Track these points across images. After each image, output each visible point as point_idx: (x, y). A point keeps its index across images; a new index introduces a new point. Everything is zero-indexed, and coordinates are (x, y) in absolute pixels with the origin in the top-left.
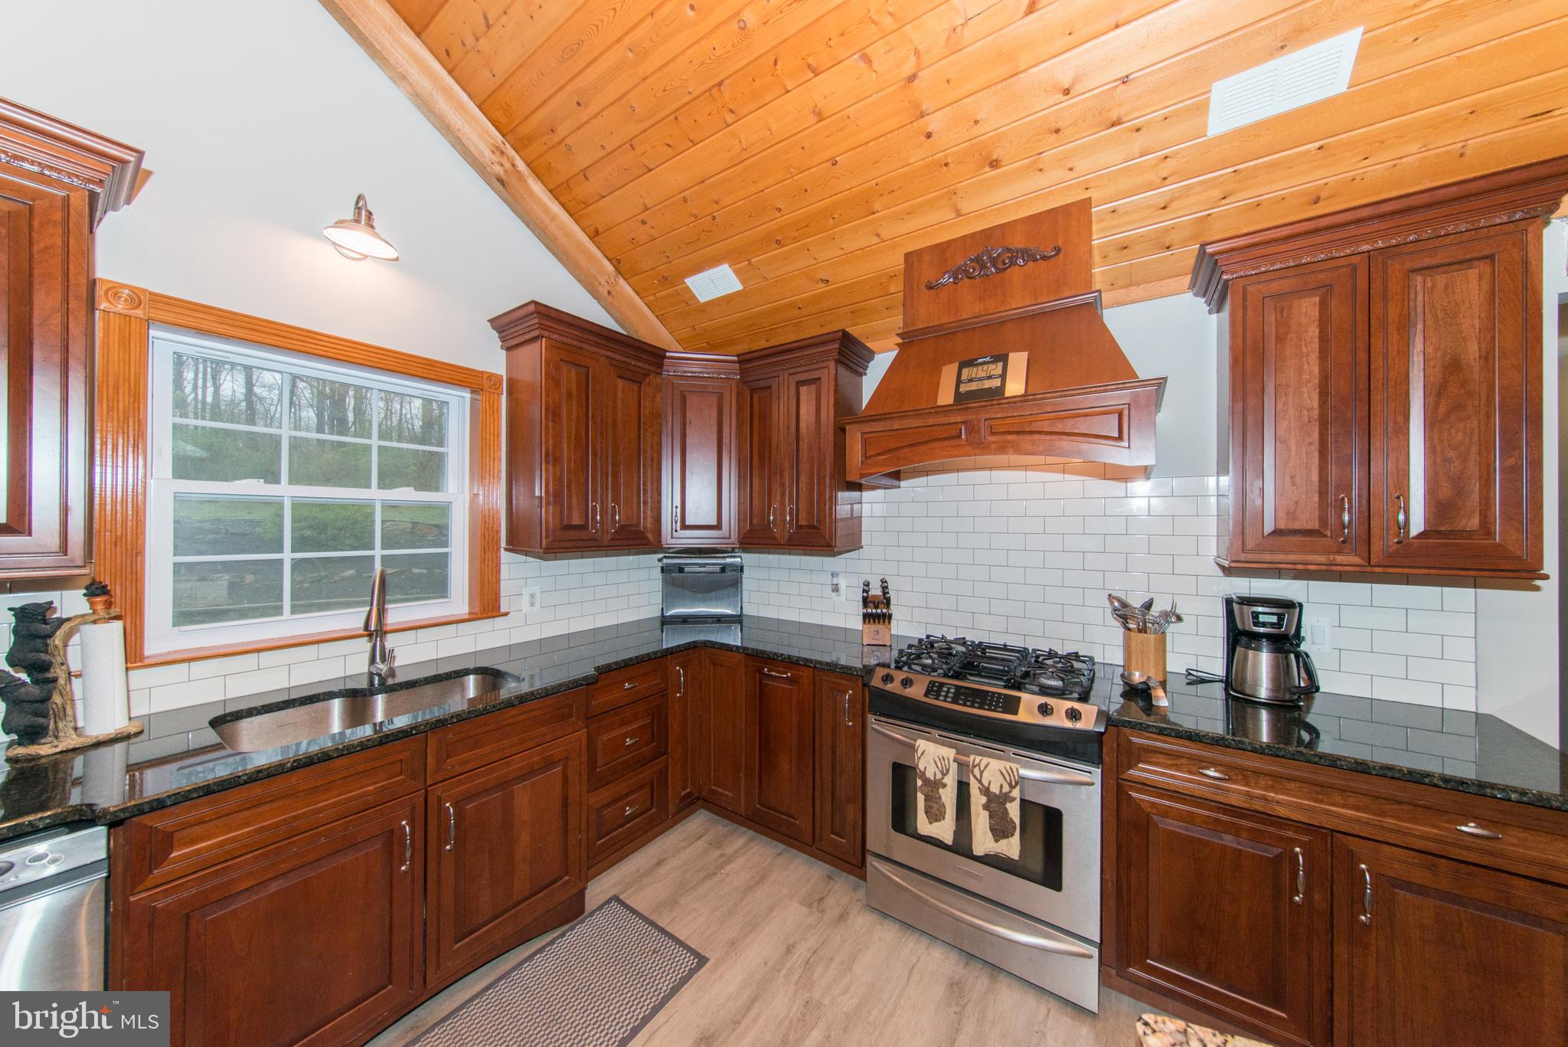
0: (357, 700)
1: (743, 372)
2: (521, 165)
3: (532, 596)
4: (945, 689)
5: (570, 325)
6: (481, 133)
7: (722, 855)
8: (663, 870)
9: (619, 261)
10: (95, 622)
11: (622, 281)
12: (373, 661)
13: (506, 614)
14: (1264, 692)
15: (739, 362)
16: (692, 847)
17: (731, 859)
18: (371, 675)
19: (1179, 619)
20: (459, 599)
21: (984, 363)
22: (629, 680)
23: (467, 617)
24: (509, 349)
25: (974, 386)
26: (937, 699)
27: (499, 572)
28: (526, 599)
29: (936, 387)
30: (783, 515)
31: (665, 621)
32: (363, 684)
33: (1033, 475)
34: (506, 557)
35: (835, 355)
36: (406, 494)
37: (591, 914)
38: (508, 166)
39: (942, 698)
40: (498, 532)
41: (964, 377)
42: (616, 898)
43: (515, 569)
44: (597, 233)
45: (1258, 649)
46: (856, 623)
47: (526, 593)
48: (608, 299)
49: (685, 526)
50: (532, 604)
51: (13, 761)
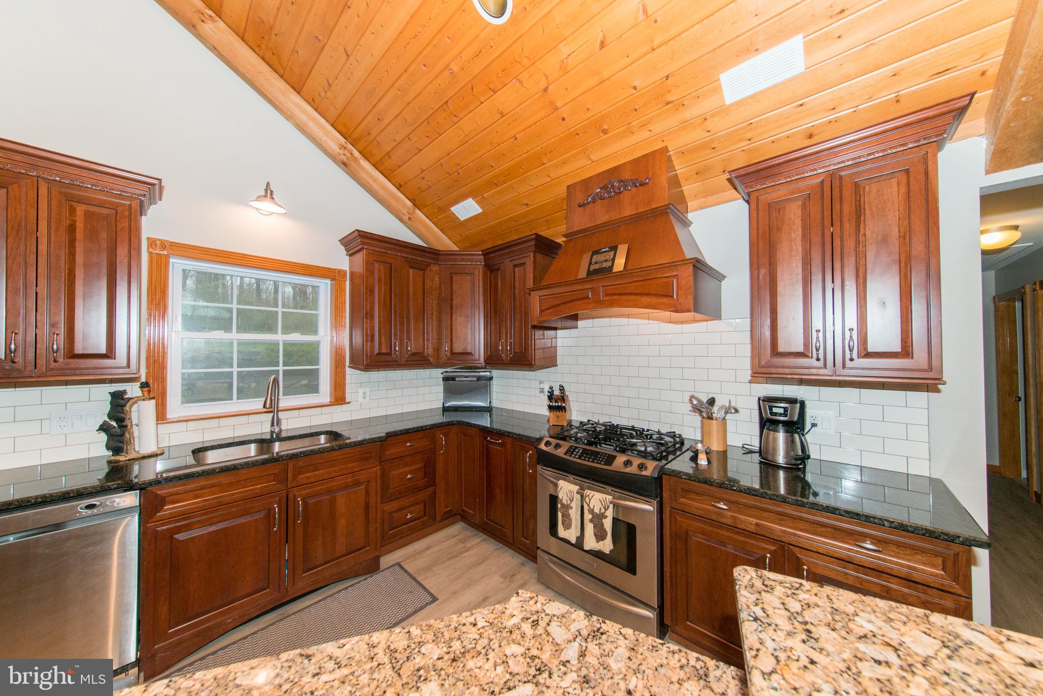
0: (264, 443)
1: (485, 261)
2: (356, 154)
3: (365, 393)
4: (577, 450)
5: (380, 241)
6: (333, 140)
7: (464, 547)
8: (428, 552)
9: (414, 200)
10: (144, 400)
11: (417, 211)
12: (272, 425)
13: (349, 403)
14: (781, 459)
15: (483, 255)
16: (449, 542)
17: (468, 550)
18: (272, 432)
19: (736, 411)
20: (325, 394)
21: (605, 252)
22: (409, 441)
23: (329, 403)
24: (350, 255)
25: (597, 266)
26: (571, 456)
27: (345, 379)
28: (361, 394)
29: (578, 267)
30: (505, 346)
31: (445, 410)
32: (269, 437)
33: (632, 321)
34: (349, 371)
35: (533, 248)
36: (296, 337)
37: (383, 571)
38: (348, 155)
39: (573, 456)
40: (344, 357)
41: (594, 260)
42: (399, 564)
43: (352, 376)
44: (401, 186)
45: (776, 431)
46: (545, 412)
47: (361, 391)
48: (409, 222)
49: (452, 353)
50: (365, 398)
51: (109, 462)
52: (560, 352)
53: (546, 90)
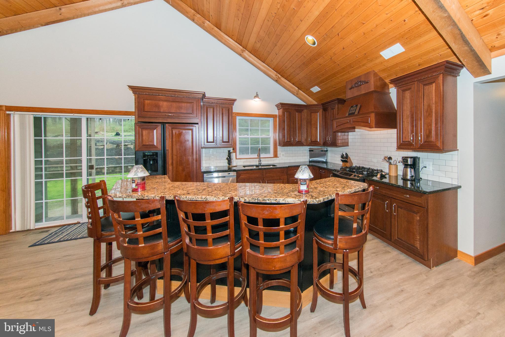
0: (257, 166)
1: (323, 107)
2: (280, 76)
3: (283, 154)
4: (343, 173)
5: (286, 105)
6: (273, 73)
9: (299, 87)
10: (233, 153)
11: (300, 91)
12: (259, 162)
13: (279, 157)
15: (322, 105)
18: (259, 163)
20: (272, 154)
21: (354, 107)
22: (295, 169)
23: (273, 157)
24: (278, 110)
25: (351, 112)
27: (277, 149)
28: (282, 155)
30: (329, 139)
31: (310, 161)
32: (258, 165)
34: (278, 147)
35: (337, 103)
36: (264, 136)
38: (277, 77)
40: (277, 142)
41: (351, 110)
43: (279, 148)
44: (294, 83)
46: (341, 163)
47: (282, 153)
48: (297, 95)
49: (311, 141)
50: (283, 156)
51: (228, 167)
52: (350, 141)
53: (331, 59)
